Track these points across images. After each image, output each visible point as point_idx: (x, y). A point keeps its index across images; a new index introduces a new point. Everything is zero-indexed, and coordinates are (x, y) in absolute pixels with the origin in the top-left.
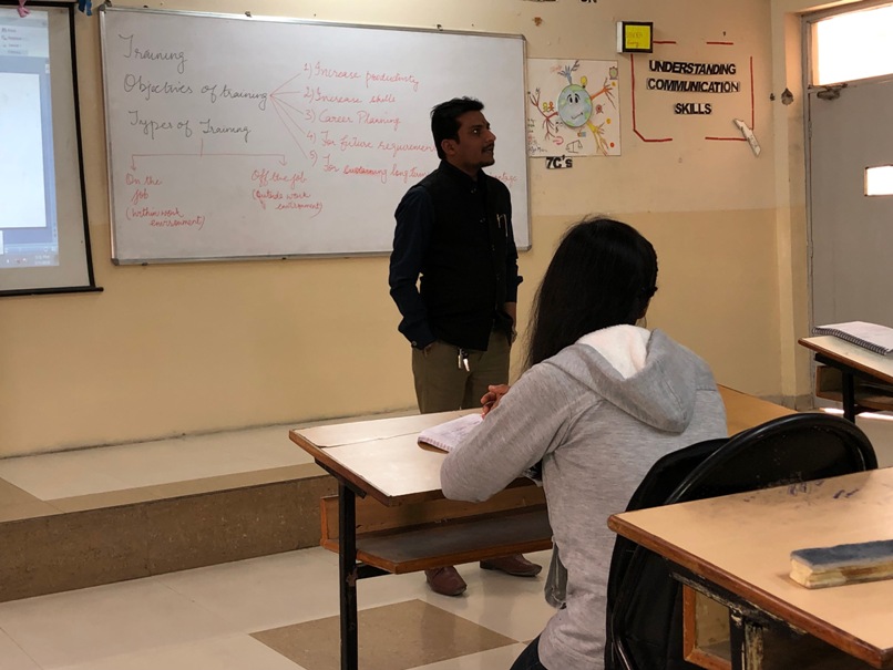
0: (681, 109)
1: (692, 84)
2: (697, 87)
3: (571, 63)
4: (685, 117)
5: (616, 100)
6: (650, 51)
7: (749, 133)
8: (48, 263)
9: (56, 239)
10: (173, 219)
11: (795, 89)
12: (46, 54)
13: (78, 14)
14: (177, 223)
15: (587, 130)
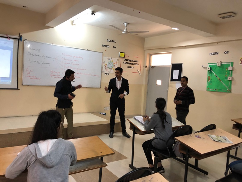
0: (129, 67)
1: (131, 63)
3: (111, 58)
6: (124, 57)
7: (139, 72)
8: (9, 84)
9: (11, 80)
10: (34, 78)
11: (148, 66)
12: (13, 47)
13: (20, 41)
14: (35, 79)
15: (112, 69)
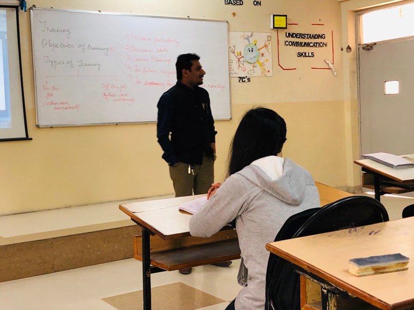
0: (300, 55)
1: (305, 43)
2: (307, 45)
3: (250, 34)
4: (302, 58)
5: (270, 51)
6: (286, 28)
7: (331, 66)
9: (10, 116)
10: (65, 106)
11: (353, 46)
12: (6, 30)
13: (21, 11)
14: (67, 108)
15: (257, 64)
